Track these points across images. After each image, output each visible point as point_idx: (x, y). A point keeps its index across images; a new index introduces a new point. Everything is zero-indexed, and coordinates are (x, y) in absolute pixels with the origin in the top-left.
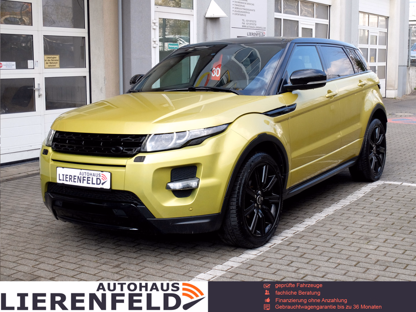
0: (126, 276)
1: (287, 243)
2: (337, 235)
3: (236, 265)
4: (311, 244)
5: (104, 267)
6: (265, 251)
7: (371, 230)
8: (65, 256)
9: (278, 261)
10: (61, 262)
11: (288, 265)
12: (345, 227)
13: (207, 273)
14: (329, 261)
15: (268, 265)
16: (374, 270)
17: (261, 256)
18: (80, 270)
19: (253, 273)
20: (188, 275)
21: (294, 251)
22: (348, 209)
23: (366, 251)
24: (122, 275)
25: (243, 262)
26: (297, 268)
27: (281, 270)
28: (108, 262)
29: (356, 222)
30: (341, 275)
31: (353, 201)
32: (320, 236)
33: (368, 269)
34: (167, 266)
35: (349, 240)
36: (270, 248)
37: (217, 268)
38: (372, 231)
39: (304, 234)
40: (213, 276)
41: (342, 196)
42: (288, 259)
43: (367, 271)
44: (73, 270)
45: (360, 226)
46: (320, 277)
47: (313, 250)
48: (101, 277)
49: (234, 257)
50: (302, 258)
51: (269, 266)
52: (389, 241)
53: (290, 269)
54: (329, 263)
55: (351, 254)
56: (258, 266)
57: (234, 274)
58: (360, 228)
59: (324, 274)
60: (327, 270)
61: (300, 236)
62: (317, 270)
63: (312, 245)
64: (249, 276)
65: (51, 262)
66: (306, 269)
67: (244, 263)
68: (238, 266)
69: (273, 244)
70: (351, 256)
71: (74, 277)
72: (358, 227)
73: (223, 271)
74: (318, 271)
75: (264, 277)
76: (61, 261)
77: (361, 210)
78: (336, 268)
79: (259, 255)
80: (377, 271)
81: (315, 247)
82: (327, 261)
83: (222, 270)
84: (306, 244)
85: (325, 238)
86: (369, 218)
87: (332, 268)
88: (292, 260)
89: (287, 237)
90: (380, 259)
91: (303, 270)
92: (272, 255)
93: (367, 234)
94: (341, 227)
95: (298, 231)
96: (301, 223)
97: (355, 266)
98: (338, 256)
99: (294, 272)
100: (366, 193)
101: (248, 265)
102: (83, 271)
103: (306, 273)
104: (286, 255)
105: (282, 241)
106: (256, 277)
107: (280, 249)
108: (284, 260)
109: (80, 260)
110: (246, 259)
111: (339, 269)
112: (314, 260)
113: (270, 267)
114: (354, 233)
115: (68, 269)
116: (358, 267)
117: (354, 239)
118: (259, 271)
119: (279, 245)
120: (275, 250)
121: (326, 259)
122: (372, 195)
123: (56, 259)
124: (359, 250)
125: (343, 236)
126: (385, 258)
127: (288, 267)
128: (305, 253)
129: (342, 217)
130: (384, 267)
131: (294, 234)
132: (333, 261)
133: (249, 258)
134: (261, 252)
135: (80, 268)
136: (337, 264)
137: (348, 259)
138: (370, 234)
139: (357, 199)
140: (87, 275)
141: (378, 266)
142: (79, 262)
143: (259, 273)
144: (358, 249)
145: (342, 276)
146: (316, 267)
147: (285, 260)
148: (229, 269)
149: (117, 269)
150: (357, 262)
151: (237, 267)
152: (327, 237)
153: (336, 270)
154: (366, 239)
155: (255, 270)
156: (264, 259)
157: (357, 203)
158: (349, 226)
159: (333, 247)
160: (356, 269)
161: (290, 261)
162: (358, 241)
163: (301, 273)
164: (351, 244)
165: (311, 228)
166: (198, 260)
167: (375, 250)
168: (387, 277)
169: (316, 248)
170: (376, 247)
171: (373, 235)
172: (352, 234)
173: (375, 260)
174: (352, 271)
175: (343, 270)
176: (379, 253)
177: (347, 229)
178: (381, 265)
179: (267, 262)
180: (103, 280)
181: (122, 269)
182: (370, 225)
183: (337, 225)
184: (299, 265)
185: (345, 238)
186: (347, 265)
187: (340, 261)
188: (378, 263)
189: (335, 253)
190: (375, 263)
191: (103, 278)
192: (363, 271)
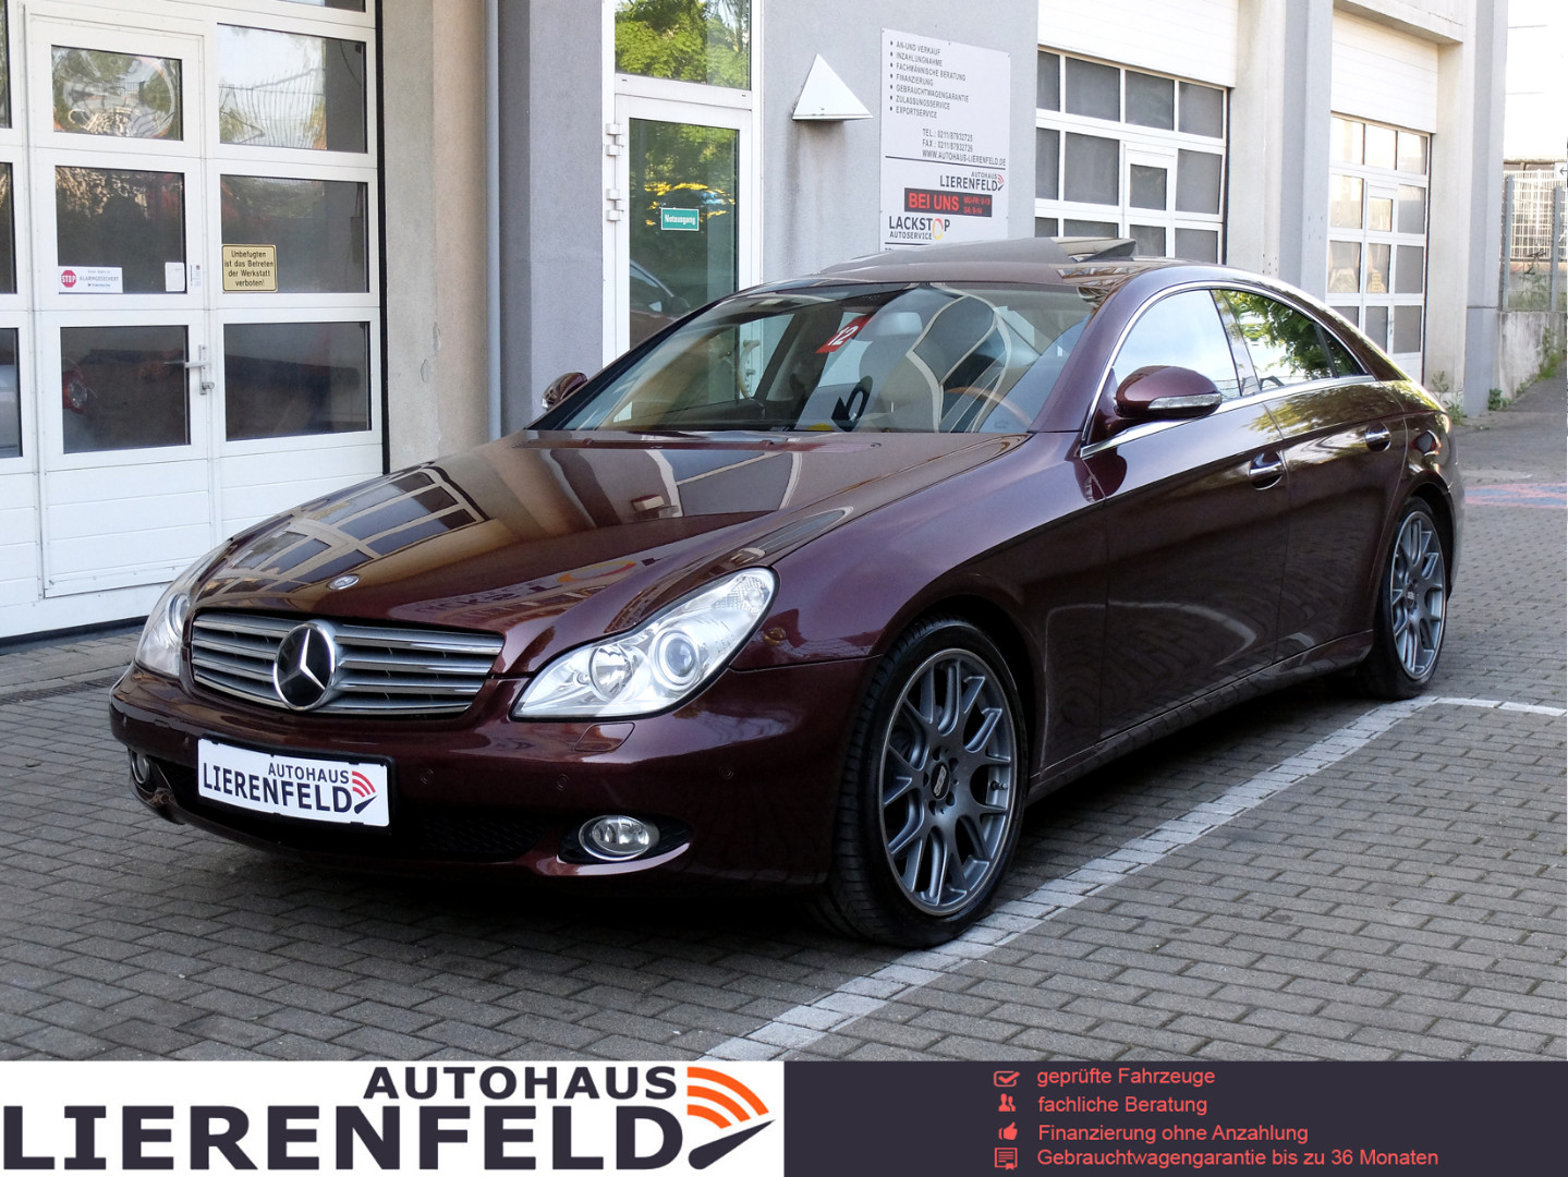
0: (525, 1013)
1: (1104, 904)
2: (1280, 878)
3: (921, 979)
4: (1190, 906)
5: (441, 982)
6: (1024, 931)
7: (1401, 860)
8: (302, 943)
9: (1074, 966)
10: (288, 964)
11: (1110, 980)
12: (1307, 851)
14: (1259, 965)
15: (1034, 980)
16: (1420, 999)
17: (1009, 948)
18: (358, 991)
19: (985, 1005)
20: (750, 1012)
21: (1129, 931)
22: (1314, 789)
23: (1386, 932)
24: (511, 1009)
25: (947, 967)
26: (1144, 991)
27: (1084, 997)
28: (456, 964)
29: (1347, 836)
30: (1302, 1014)
31: (1330, 764)
32: (1219, 879)
33: (1399, 994)
34: (673, 979)
35: (1321, 893)
36: (1040, 922)
37: (852, 990)
38: (1405, 866)
39: (1160, 873)
40: (837, 1017)
42: (1107, 960)
43: (1397, 1003)
44: (333, 990)
45: (1361, 848)
46: (1228, 1021)
47: (1195, 929)
48: (434, 1015)
50: (1160, 957)
51: (1040, 982)
52: (1466, 899)
53: (1119, 993)
54: (1256, 973)
55: (1333, 945)
56: (1003, 982)
57: (917, 1008)
58: (1363, 853)
59: (1240, 1010)
60: (1251, 997)
61: (1147, 882)
62: (1214, 997)
63: (1191, 910)
64: (969, 1015)
65: (252, 964)
66: (1174, 993)
67: (950, 971)
68: (930, 980)
69: (1053, 908)
70: (1334, 949)
71: (338, 1014)
72: (1355, 851)
73: (877, 998)
74: (1218, 1000)
75: (1025, 1022)
76: (289, 960)
77: (1362, 795)
78: (1284, 990)
79: (1001, 943)
80: (1431, 1000)
81: (1204, 919)
82: (1250, 966)
83: (874, 994)
84: (1171, 910)
85: (1238, 887)
86: (1390, 821)
87: (1270, 990)
88: (1123, 962)
89: (1100, 885)
90: (1438, 959)
91: (1165, 996)
92: (1051, 946)
93: (1385, 875)
94: (1293, 852)
95: (1140, 864)
96: (1147, 836)
97: (1351, 983)
98: (1290, 948)
99: (1135, 1003)
100: (1373, 738)
101: (966, 979)
102: (369, 996)
103: (1176, 1009)
104: (1101, 946)
105: (1083, 898)
106: (998, 1021)
107: (1079, 926)
108: (1095, 961)
109: (355, 957)
110: (959, 959)
111: (1295, 994)
112: (1204, 961)
113: (1043, 985)
114: (1339, 870)
115: (315, 987)
116: (1361, 987)
117: (1340, 890)
118: (1004, 999)
119: (1074, 912)
120: (1058, 930)
121: (1244, 958)
122: (1394, 743)
123: (268, 952)
124: (1361, 930)
125: (1302, 882)
126: (1457, 958)
127: (1109, 987)
128: (1168, 940)
129: (1293, 818)
130: (1457, 989)
131: (1124, 872)
132: (1271, 968)
133: (967, 955)
134: (1010, 933)
135: (359, 985)
136: (1284, 979)
137: (1324, 960)
138: (1396, 874)
139: (1343, 757)
140: (383, 1008)
141: (1435, 984)
142: (354, 965)
143: (1006, 1006)
144: (1358, 924)
145: (1305, 1019)
146: (1212, 987)
147: (1099, 962)
148: (895, 993)
149: (494, 991)
150: (1357, 970)
151: (924, 987)
152: (1245, 886)
153: (1281, 997)
154: (1384, 891)
155: (990, 995)
156: (1023, 959)
157: (1343, 771)
158: (1321, 846)
159: (1270, 918)
160: (1357, 994)
161: (1117, 965)
162: (1356, 898)
163: (1159, 1006)
164: (1333, 909)
165: (1185, 852)
166: (782, 960)
168: (1469, 1022)
169: (1209, 923)
170: (1424, 919)
171: (1409, 879)
172: (1333, 874)
173: (1425, 965)
174: (1343, 1002)
175: (1308, 997)
176: (1433, 939)
177: (1313, 857)
178: (1445, 982)
179: (1034, 969)
180: (441, 1025)
181: (511, 990)
182: (1396, 844)
183: (1279, 844)
184: (1152, 981)
185: (1309, 888)
186: (1322, 980)
187: (1296, 967)
188: (1434, 973)
189: (1279, 939)
190: (1422, 976)
191: (443, 1019)
192: (1380, 1002)
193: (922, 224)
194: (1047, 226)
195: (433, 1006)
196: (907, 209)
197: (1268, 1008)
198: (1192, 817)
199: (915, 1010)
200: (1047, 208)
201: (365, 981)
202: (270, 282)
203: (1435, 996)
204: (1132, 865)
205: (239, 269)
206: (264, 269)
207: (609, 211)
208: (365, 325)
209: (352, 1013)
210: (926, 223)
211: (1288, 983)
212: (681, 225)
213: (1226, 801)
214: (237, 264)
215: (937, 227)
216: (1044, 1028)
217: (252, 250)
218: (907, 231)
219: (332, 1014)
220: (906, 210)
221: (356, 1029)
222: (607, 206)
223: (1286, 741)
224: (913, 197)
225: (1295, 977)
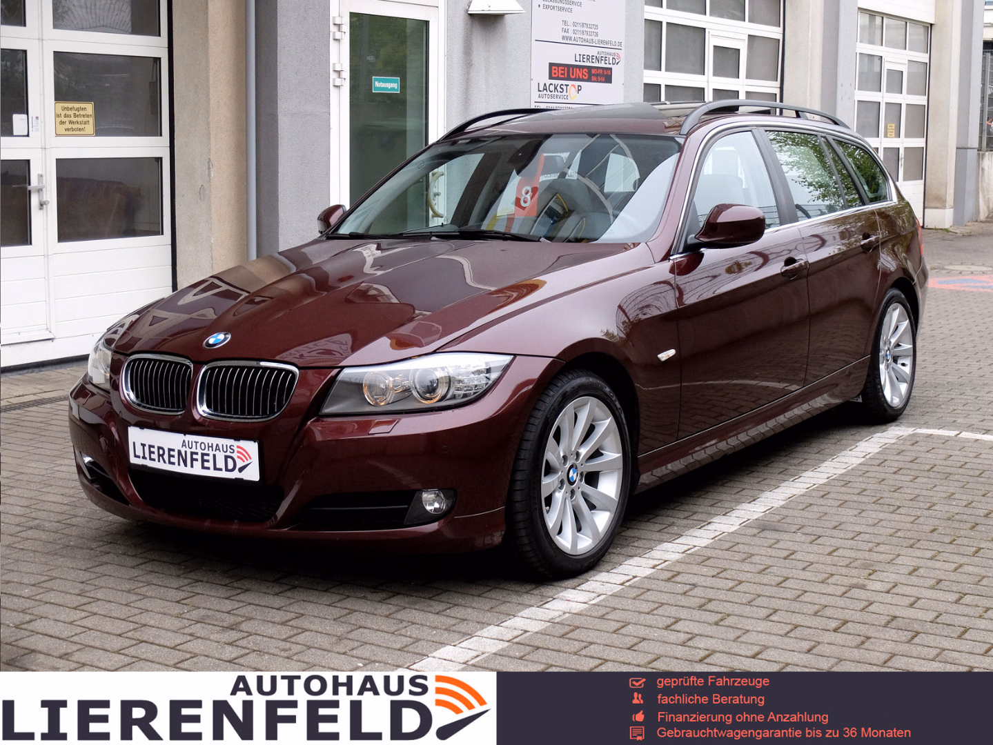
0: (254, 651)
1: (667, 575)
2: (793, 557)
3: (534, 627)
4: (728, 576)
5: (198, 629)
6: (610, 594)
7: (879, 544)
8: (99, 602)
9: (642, 617)
10: (88, 616)
11: (667, 628)
12: (813, 537)
13: (460, 645)
14: (772, 618)
15: (614, 628)
16: (882, 642)
17: (598, 606)
18: (137, 635)
19: (578, 645)
20: (412, 650)
21: (684, 594)
22: (822, 493)
23: (864, 595)
24: (245, 648)
25: (552, 619)
26: (690, 636)
27: (648, 640)
28: (208, 616)
29: (842, 527)
30: (799, 652)
31: (834, 476)
32: (750, 557)
33: (868, 638)
34: (360, 627)
35: (820, 567)
36: (622, 587)
37: (485, 635)
38: (881, 548)
39: (709, 553)
40: (475, 654)
41: (807, 462)
42: (667, 614)
43: (866, 644)
44: (120, 635)
45: (850, 535)
46: (747, 657)
47: (730, 592)
48: (190, 652)
49: (530, 608)
50: (703, 612)
51: (618, 629)
52: (921, 571)
53: (672, 637)
54: (770, 623)
55: (826, 603)
56: (592, 629)
57: (530, 647)
58: (852, 539)
59: (756, 649)
60: (765, 640)
61: (699, 559)
62: (739, 640)
63: (728, 579)
64: (566, 652)
65: (62, 617)
66: (711, 637)
67: (556, 621)
68: (541, 628)
69: (631, 577)
70: (826, 606)
71: (122, 652)
72: (847, 537)
73: (502, 640)
74: (742, 642)
75: (605, 657)
76: (89, 614)
77: (855, 498)
78: (789, 635)
79: (593, 602)
80: (890, 642)
81: (737, 586)
82: (766, 619)
83: (500, 638)
84: (714, 579)
85: (762, 562)
86: (874, 516)
87: (779, 635)
88: (677, 616)
89: (666, 561)
90: (897, 614)
91: (704, 639)
92: (628, 604)
93: (867, 555)
94: (803, 538)
95: (695, 546)
96: (702, 527)
97: (835, 630)
98: (795, 606)
99: (683, 644)
100: (868, 457)
101: (566, 627)
102: (145, 639)
103: (711, 648)
104: (662, 604)
105: (653, 570)
106: (585, 656)
107: (649, 590)
108: (657, 615)
109: (137, 611)
110: (561, 613)
111: (796, 638)
112: (734, 615)
113: (620, 631)
114: (834, 551)
115: (108, 633)
116: (843, 633)
117: (834, 565)
118: (592, 641)
119: (645, 580)
120: (635, 592)
121: (763, 613)
122: (883, 461)
123: (75, 608)
124: (846, 593)
125: (808, 559)
126: (911, 613)
127: (665, 633)
128: (710, 600)
129: (806, 514)
130: (910, 634)
131: (683, 553)
132: (781, 620)
133: (568, 611)
134: (598, 596)
135: (138, 631)
136: (789, 627)
137: (818, 614)
138: (875, 554)
139: (846, 470)
140: (154, 647)
141: (894, 631)
142: (136, 617)
143: (592, 646)
144: (844, 589)
145: (801, 656)
146: (738, 633)
147: (660, 615)
148: (516, 637)
149: (233, 635)
150: (840, 621)
151: (536, 633)
152: (769, 562)
153: (786, 640)
154: (865, 567)
155: (582, 639)
156: (607, 613)
157: (844, 481)
158: (824, 534)
159: (783, 585)
160: (839, 638)
161: (673, 617)
162: (844, 571)
163: (700, 646)
164: (827, 578)
165: (728, 539)
166: (437, 613)
167: (888, 592)
168: (915, 658)
169: (740, 588)
170: (891, 585)
171: (882, 557)
172: (829, 554)
173: (889, 618)
174: (828, 644)
175: (805, 640)
176: (897, 599)
177: (818, 542)
178: (901, 629)
179: (614, 620)
180: (195, 659)
181: (246, 634)
182: (876, 532)
183: (794, 532)
184: (696, 629)
185: (812, 563)
186: (815, 628)
187: (797, 619)
188: (894, 624)
189: (787, 599)
190: (886, 626)
191: (196, 655)
192: (854, 644)
193: (563, 89)
194: (652, 91)
195: (189, 646)
196: (551, 77)
197: (777, 648)
198: (734, 514)
199: (528, 649)
200: (652, 77)
201: (142, 628)
202: (90, 128)
203: (893, 639)
204: (689, 547)
205: (67, 119)
206: (86, 119)
207: (334, 79)
208: (159, 160)
209: (132, 651)
210: (564, 87)
211: (792, 630)
212: (386, 89)
213: (760, 502)
214: (66, 116)
215: (572, 91)
216: (618, 662)
217: (77, 105)
218: (550, 94)
219: (118, 652)
220: (550, 79)
221: (134, 662)
222: (333, 76)
223: (806, 459)
224: (555, 69)
225: (796, 627)
